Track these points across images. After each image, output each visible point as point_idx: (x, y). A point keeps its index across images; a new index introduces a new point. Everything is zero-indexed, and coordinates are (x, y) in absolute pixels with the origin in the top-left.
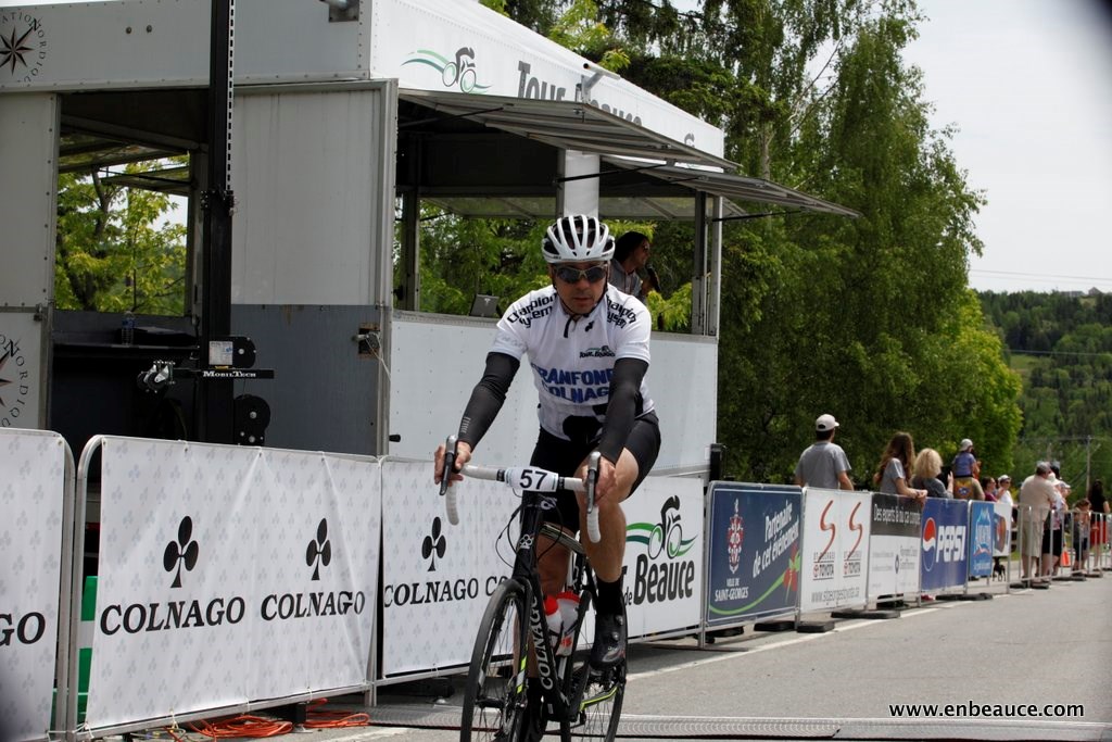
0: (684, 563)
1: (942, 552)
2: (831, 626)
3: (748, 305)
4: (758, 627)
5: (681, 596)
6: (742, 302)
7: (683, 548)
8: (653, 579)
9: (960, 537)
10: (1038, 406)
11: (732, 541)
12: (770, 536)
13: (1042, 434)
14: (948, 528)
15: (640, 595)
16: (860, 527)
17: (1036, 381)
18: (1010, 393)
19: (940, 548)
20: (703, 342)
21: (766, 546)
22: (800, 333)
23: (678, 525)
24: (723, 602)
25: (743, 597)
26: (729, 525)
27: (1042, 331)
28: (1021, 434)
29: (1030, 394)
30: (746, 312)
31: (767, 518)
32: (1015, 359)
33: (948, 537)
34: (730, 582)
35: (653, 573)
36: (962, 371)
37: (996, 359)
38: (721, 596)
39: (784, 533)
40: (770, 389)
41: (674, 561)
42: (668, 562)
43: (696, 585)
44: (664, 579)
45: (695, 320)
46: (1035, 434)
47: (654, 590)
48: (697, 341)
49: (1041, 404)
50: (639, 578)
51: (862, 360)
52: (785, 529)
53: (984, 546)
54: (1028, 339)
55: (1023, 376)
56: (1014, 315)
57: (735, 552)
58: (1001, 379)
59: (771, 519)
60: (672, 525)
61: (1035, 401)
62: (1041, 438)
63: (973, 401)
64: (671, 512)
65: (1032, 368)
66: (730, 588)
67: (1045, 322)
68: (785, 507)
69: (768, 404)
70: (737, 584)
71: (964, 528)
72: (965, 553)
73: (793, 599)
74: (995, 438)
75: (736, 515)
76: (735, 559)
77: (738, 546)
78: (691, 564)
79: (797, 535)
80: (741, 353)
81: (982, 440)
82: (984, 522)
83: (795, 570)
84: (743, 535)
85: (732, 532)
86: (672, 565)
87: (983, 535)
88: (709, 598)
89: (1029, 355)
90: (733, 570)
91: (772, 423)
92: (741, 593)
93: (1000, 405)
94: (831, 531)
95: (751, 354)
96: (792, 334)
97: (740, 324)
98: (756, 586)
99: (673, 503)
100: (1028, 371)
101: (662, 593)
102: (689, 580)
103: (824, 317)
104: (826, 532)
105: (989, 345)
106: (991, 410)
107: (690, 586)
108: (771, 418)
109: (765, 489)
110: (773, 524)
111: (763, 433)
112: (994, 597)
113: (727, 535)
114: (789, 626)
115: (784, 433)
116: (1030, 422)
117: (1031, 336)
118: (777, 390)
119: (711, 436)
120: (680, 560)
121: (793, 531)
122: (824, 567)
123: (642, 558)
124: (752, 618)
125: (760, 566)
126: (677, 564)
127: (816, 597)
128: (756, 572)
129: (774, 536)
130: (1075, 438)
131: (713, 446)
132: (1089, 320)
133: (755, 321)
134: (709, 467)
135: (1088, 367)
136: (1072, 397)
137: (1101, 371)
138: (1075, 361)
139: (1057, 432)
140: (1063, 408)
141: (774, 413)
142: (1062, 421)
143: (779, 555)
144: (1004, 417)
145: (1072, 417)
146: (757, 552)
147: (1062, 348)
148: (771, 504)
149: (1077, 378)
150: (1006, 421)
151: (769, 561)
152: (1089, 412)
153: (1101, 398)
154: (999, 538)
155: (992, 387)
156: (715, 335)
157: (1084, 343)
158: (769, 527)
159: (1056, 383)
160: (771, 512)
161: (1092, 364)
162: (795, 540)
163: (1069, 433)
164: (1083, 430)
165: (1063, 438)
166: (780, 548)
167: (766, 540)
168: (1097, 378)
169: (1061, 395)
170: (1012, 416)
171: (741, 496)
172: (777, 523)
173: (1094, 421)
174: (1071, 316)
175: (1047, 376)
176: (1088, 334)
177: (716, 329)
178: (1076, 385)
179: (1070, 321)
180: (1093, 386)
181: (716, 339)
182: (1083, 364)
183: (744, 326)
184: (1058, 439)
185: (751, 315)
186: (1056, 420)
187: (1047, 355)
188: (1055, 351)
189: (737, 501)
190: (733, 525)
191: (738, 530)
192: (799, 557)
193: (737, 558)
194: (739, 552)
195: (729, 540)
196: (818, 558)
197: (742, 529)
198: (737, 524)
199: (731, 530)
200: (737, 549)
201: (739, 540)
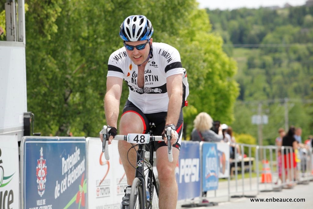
0: (6, 192)
1: (183, 176)
3: (48, 22)
6: (45, 21)
7: (5, 182)
9: (195, 166)
10: (252, 81)
11: (39, 175)
12: (66, 171)
13: (256, 99)
14: (187, 160)
17: (250, 65)
18: (229, 74)
19: (181, 174)
20: (15, 46)
21: (63, 177)
22: (87, 39)
23: (1, 167)
26: (37, 165)
28: (241, 97)
29: (247, 74)
30: (47, 27)
31: (63, 159)
33: (187, 166)
34: (39, 203)
36: (193, 59)
37: (220, 51)
39: (75, 168)
43: (15, 206)
45: (8, 32)
46: (251, 99)
48: (10, 45)
52: (76, 166)
53: (212, 171)
54: (244, 38)
55: (239, 62)
56: (235, 24)
57: (41, 182)
58: (223, 65)
59: (66, 159)
61: (249, 78)
63: (201, 78)
65: (247, 57)
66: (39, 206)
67: (255, 27)
68: (75, 151)
69: (67, 86)
70: (44, 203)
71: (198, 159)
72: (199, 176)
74: (221, 103)
75: (42, 158)
76: (42, 187)
77: (43, 178)
78: (12, 192)
79: (84, 169)
80: (48, 54)
81: (213, 104)
82: (212, 156)
83: (83, 192)
84: (47, 171)
85: (39, 169)
87: (211, 164)
89: (245, 48)
91: (71, 98)
93: (223, 81)
94: (107, 166)
95: (54, 53)
96: (81, 40)
97: (44, 36)
98: (57, 204)
100: (244, 59)
102: (10, 202)
103: (101, 28)
104: (103, 166)
105: (215, 43)
106: (217, 84)
107: (11, 206)
108: (69, 95)
109: (60, 140)
110: (67, 163)
111: (65, 105)
112: (219, 204)
113: (36, 172)
115: (79, 104)
116: (247, 93)
117: (246, 36)
118: (73, 77)
120: (3, 189)
121: (81, 166)
122: (103, 189)
125: (60, 191)
126: (2, 192)
128: (57, 195)
129: (68, 170)
130: (277, 100)
131: (25, 114)
132: (284, 23)
133: (53, 32)
134: (23, 127)
135: (284, 55)
136: (275, 74)
137: (293, 56)
138: (276, 51)
139: (265, 97)
140: (269, 82)
141: (71, 92)
142: (268, 90)
143: (72, 182)
144: (227, 89)
145: (275, 88)
146: (57, 182)
147: (266, 42)
148: (65, 150)
149: (277, 62)
150: (228, 91)
151: (66, 187)
152: (286, 83)
153: (294, 74)
154: (221, 165)
155: (218, 69)
156: (23, 41)
157: (281, 38)
158: (65, 165)
159: (264, 66)
160: (66, 154)
161: (287, 51)
162: (82, 173)
163: (273, 97)
164: (282, 95)
165: (270, 101)
166: (73, 178)
167: (63, 174)
168: (290, 61)
169: (267, 74)
170: (232, 88)
171: (44, 145)
172: (70, 162)
173: (290, 89)
174: (272, 21)
175: (257, 61)
176: (283, 33)
177: (23, 37)
178: (277, 66)
179: (271, 25)
180: (288, 66)
181: (24, 44)
182: (281, 52)
183: (46, 36)
184: (266, 101)
185: (50, 29)
186: (264, 90)
187: (257, 48)
188: (262, 45)
189: (42, 149)
190: (39, 165)
191: (43, 167)
192: (86, 184)
193: (44, 186)
194: (45, 182)
195: (37, 175)
196: (99, 184)
197: (46, 167)
198: (43, 163)
199: (38, 168)
200: (43, 180)
201: (44, 174)
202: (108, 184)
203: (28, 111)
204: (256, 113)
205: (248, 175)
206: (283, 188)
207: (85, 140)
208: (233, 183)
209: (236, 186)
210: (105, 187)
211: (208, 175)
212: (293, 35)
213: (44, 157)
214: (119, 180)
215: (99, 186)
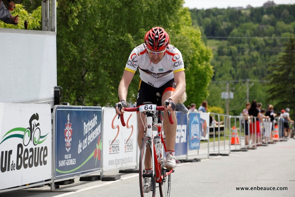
0: (42, 148)
2: (119, 177)
3: (71, 16)
4: (82, 179)
5: (41, 165)
6: (69, 15)
7: (41, 140)
8: (26, 156)
9: (184, 130)
10: (221, 65)
11: (67, 135)
12: (86, 132)
13: (224, 79)
15: (19, 164)
16: (132, 127)
17: (220, 53)
18: (206, 59)
20: (49, 34)
21: (84, 138)
23: (38, 128)
24: (63, 167)
25: (73, 164)
26: (65, 127)
27: (222, 27)
28: (213, 79)
29: (217, 60)
30: (70, 20)
31: (85, 123)
32: (210, 42)
33: (178, 131)
34: (66, 157)
35: (26, 153)
37: (199, 41)
38: (62, 163)
39: (93, 131)
40: (84, 59)
41: (37, 147)
42: (34, 147)
43: (49, 159)
44: (32, 156)
45: (44, 23)
46: (220, 79)
47: (27, 162)
48: (45, 34)
49: (224, 64)
50: (19, 156)
51: (132, 43)
52: (94, 128)
53: (195, 135)
54: (216, 31)
55: (213, 50)
56: (208, 20)
57: (68, 141)
58: (201, 52)
59: (86, 124)
60: (35, 128)
61: (220, 63)
62: (224, 81)
64: (35, 122)
65: (218, 46)
66: (66, 159)
67: (224, 23)
68: (93, 117)
69: (84, 66)
70: (70, 157)
71: (186, 126)
72: (187, 139)
73: (99, 165)
74: (200, 81)
75: (69, 122)
76: (68, 144)
78: (46, 148)
79: (100, 131)
80: (70, 41)
81: (193, 83)
82: (195, 123)
83: (99, 149)
84: (72, 132)
86: (36, 148)
87: (195, 129)
88: (56, 165)
89: (216, 39)
90: (68, 150)
91: (86, 76)
92: (72, 162)
93: (201, 65)
94: (117, 129)
95: (75, 41)
96: (95, 30)
97: (68, 27)
98: (80, 158)
99: (35, 117)
100: (216, 48)
101: (31, 163)
102: (45, 156)
104: (114, 129)
105: (196, 35)
106: (197, 67)
107: (46, 159)
108: (85, 74)
109: (83, 108)
110: (88, 126)
111: (82, 82)
112: (202, 160)
113: (64, 133)
114: (98, 178)
115: (93, 81)
116: (217, 74)
117: (217, 30)
118: (88, 59)
119: (54, 83)
120: (40, 146)
121: (98, 129)
122: (114, 147)
123: (20, 146)
124: (78, 175)
125: (82, 148)
126: (39, 148)
127: (111, 163)
128: (80, 151)
129: (88, 132)
130: (240, 80)
131: (55, 88)
132: (246, 21)
133: (75, 25)
134: (54, 98)
135: (246, 45)
136: (239, 60)
137: (253, 46)
138: (240, 42)
139: (231, 78)
140: (234, 66)
141: (87, 71)
142: (234, 72)
143: (91, 142)
144: (204, 71)
145: (239, 70)
146: (80, 141)
147: (233, 35)
148: (86, 116)
149: (241, 50)
150: (205, 73)
151: (86, 145)
152: (247, 67)
153: (253, 60)
154: (203, 130)
155: (197, 56)
156: (55, 31)
157: (244, 32)
158: (86, 128)
159: (230, 53)
160: (86, 120)
161: (248, 43)
162: (99, 135)
163: (238, 78)
164: (245, 76)
165: (235, 81)
166: (92, 138)
167: (84, 135)
168: (251, 50)
169: (233, 59)
170: (207, 70)
171: (70, 112)
172: (90, 126)
173: (250, 72)
174: (237, 19)
175: (225, 50)
176: (246, 28)
177: (55, 28)
178: (240, 54)
179: (237, 22)
180: (249, 54)
181: (55, 33)
182: (244, 43)
183: (70, 27)
184: (232, 81)
185: (73, 22)
186: (231, 72)
187: (226, 39)
188: (229, 37)
189: (69, 115)
190: (67, 127)
191: (70, 129)
192: (102, 143)
193: (70, 144)
194: (71, 141)
195: (65, 135)
196: (111, 143)
197: (72, 129)
198: (69, 126)
199: (66, 130)
200: (69, 140)
201: (70, 135)
202: (118, 144)
203: (57, 86)
204: (224, 90)
205: (222, 137)
206: (248, 148)
207: (101, 109)
208: (211, 144)
209: (214, 146)
210: (115, 146)
211: (192, 137)
212: (253, 30)
213: (70, 121)
214: (126, 140)
215: (111, 145)
